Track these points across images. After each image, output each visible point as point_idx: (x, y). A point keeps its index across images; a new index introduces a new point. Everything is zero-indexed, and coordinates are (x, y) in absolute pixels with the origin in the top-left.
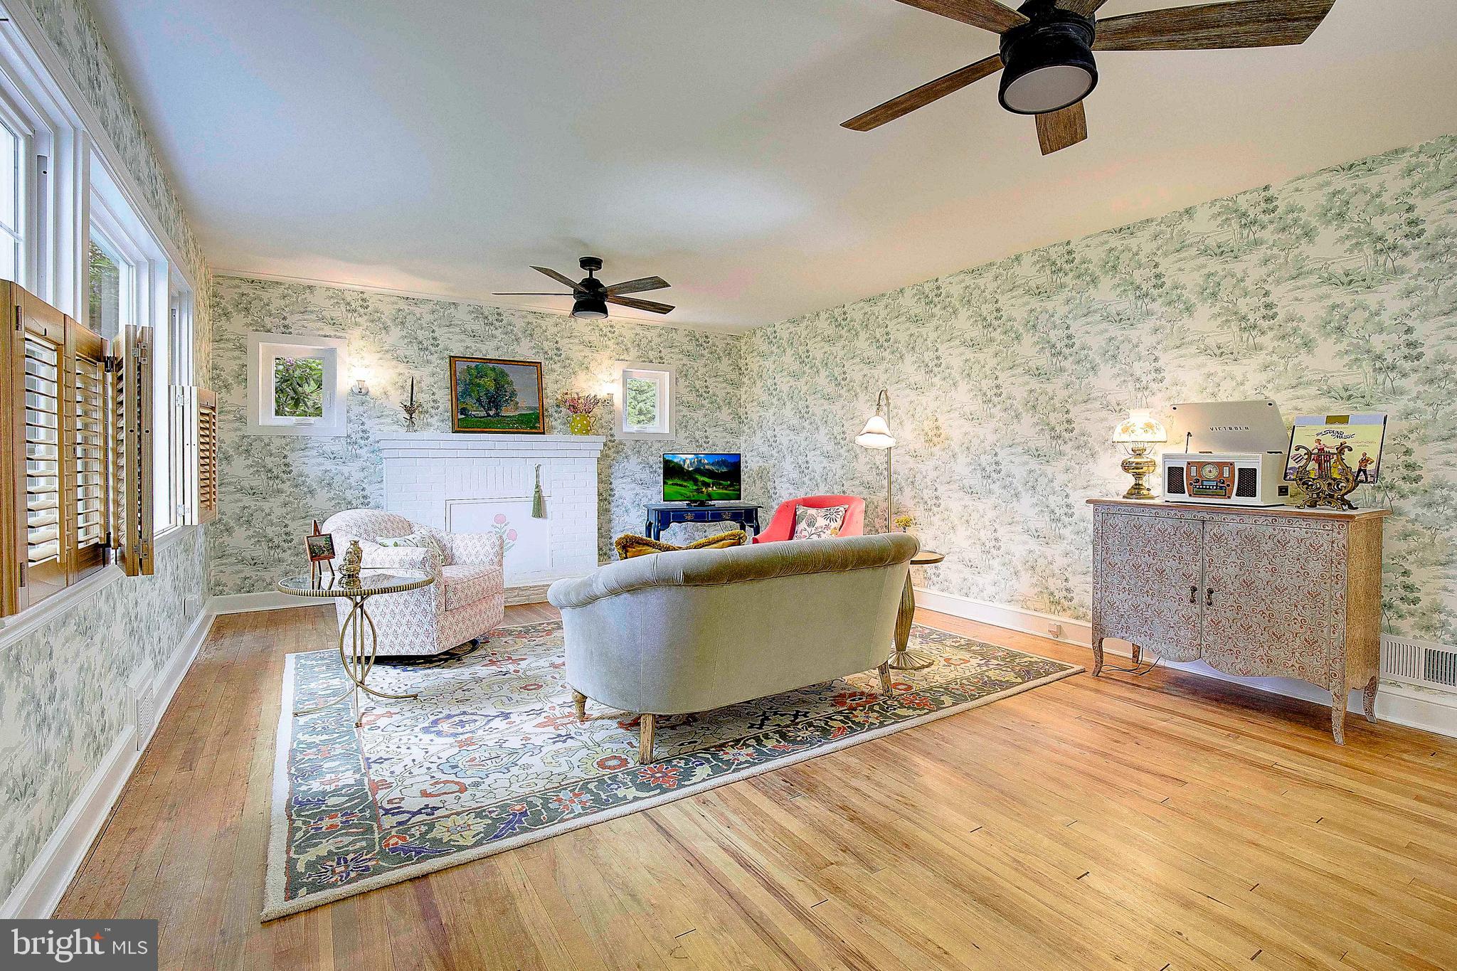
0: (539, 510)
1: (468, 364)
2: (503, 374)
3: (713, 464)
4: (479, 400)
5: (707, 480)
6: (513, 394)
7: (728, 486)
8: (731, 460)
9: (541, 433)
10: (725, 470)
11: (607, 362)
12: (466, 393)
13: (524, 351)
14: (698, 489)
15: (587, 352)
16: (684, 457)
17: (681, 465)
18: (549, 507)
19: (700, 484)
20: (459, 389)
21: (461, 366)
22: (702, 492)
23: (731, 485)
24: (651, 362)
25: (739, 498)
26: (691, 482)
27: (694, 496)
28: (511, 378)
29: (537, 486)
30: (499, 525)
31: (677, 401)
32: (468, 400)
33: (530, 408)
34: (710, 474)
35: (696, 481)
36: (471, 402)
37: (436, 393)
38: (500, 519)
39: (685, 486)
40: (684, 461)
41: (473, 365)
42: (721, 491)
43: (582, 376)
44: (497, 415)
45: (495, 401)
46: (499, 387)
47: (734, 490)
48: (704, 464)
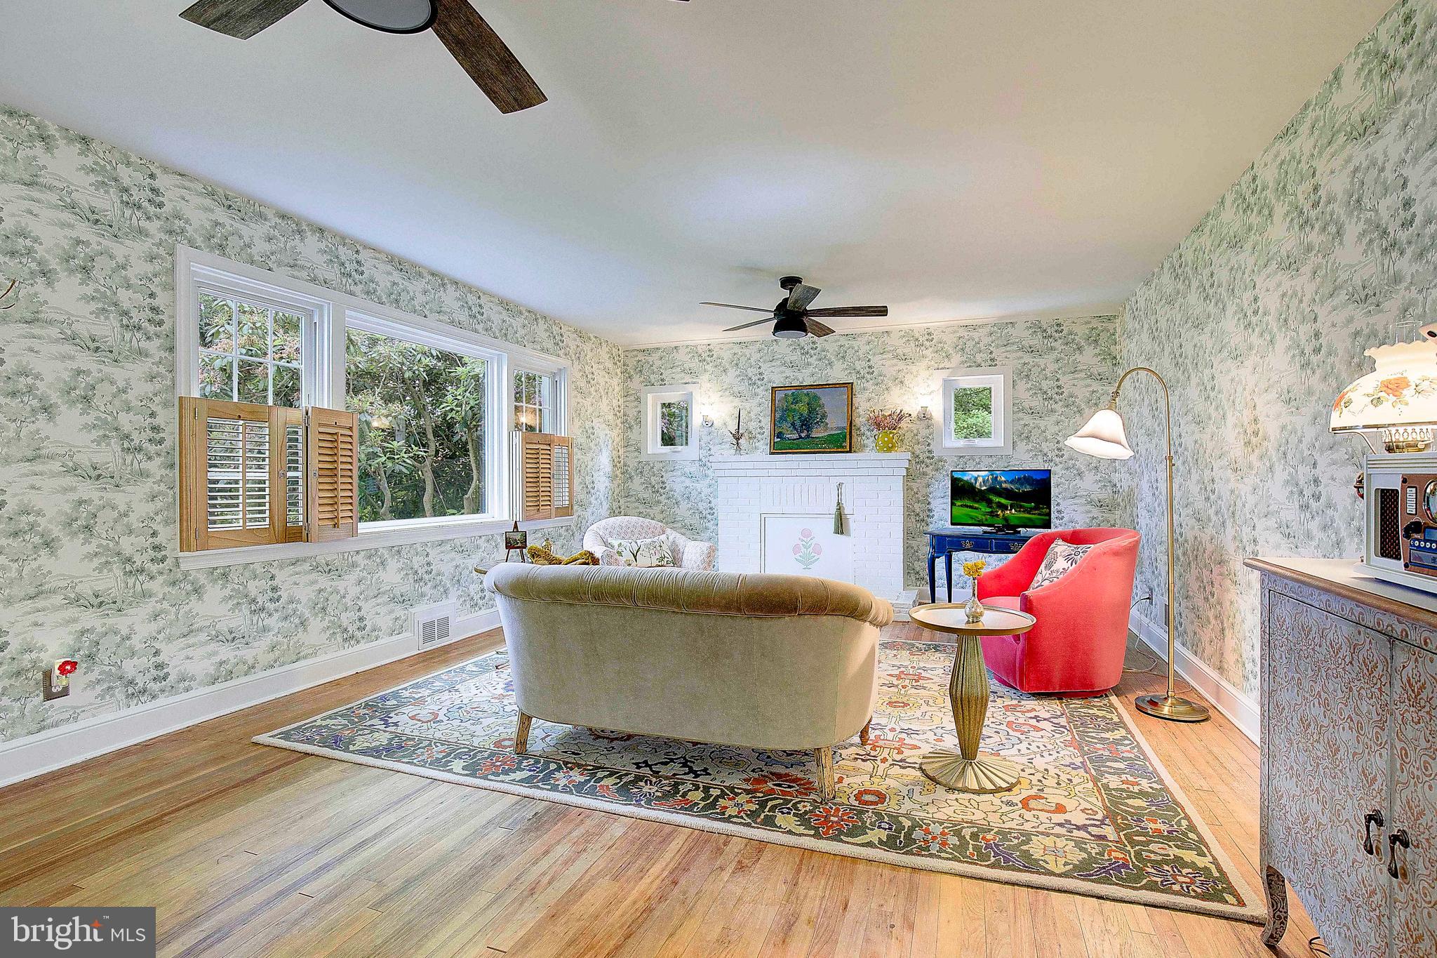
0: (841, 526)
1: (786, 392)
2: (816, 398)
3: (1011, 482)
4: (793, 424)
5: (1003, 501)
6: (824, 416)
7: (1031, 509)
8: (1038, 477)
9: (847, 452)
10: (1028, 489)
11: (924, 374)
12: (783, 419)
13: (837, 374)
14: (992, 512)
15: (901, 365)
16: (975, 474)
17: (971, 484)
18: (853, 524)
19: (994, 505)
20: (778, 416)
21: (779, 395)
22: (998, 516)
23: (1036, 508)
24: (979, 366)
25: (1047, 525)
26: (984, 503)
27: (986, 520)
28: (823, 400)
29: (838, 504)
30: (805, 539)
31: (1017, 408)
32: (785, 425)
33: (838, 428)
34: (1008, 494)
35: (989, 502)
36: (786, 426)
37: (760, 419)
38: (806, 534)
39: (976, 508)
40: (976, 479)
41: (790, 393)
42: (1022, 515)
43: (896, 391)
44: (808, 436)
45: (806, 424)
46: (812, 410)
47: (1039, 514)
48: (1000, 483)
